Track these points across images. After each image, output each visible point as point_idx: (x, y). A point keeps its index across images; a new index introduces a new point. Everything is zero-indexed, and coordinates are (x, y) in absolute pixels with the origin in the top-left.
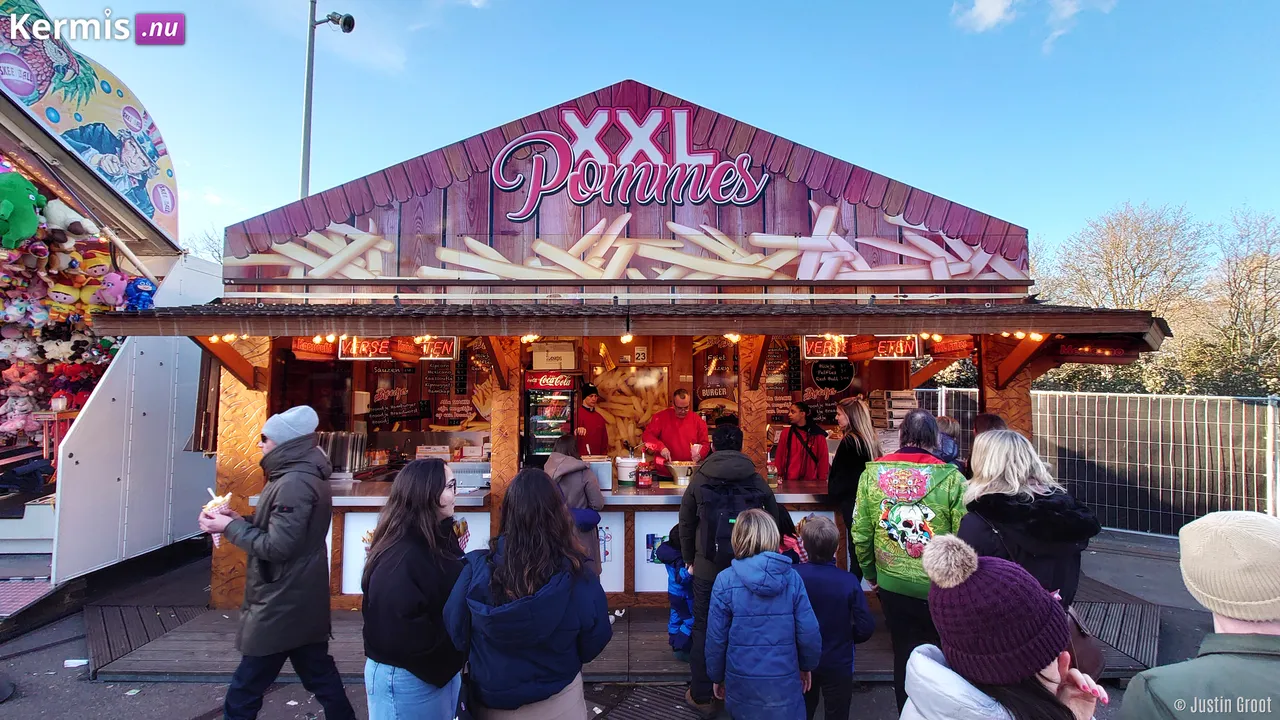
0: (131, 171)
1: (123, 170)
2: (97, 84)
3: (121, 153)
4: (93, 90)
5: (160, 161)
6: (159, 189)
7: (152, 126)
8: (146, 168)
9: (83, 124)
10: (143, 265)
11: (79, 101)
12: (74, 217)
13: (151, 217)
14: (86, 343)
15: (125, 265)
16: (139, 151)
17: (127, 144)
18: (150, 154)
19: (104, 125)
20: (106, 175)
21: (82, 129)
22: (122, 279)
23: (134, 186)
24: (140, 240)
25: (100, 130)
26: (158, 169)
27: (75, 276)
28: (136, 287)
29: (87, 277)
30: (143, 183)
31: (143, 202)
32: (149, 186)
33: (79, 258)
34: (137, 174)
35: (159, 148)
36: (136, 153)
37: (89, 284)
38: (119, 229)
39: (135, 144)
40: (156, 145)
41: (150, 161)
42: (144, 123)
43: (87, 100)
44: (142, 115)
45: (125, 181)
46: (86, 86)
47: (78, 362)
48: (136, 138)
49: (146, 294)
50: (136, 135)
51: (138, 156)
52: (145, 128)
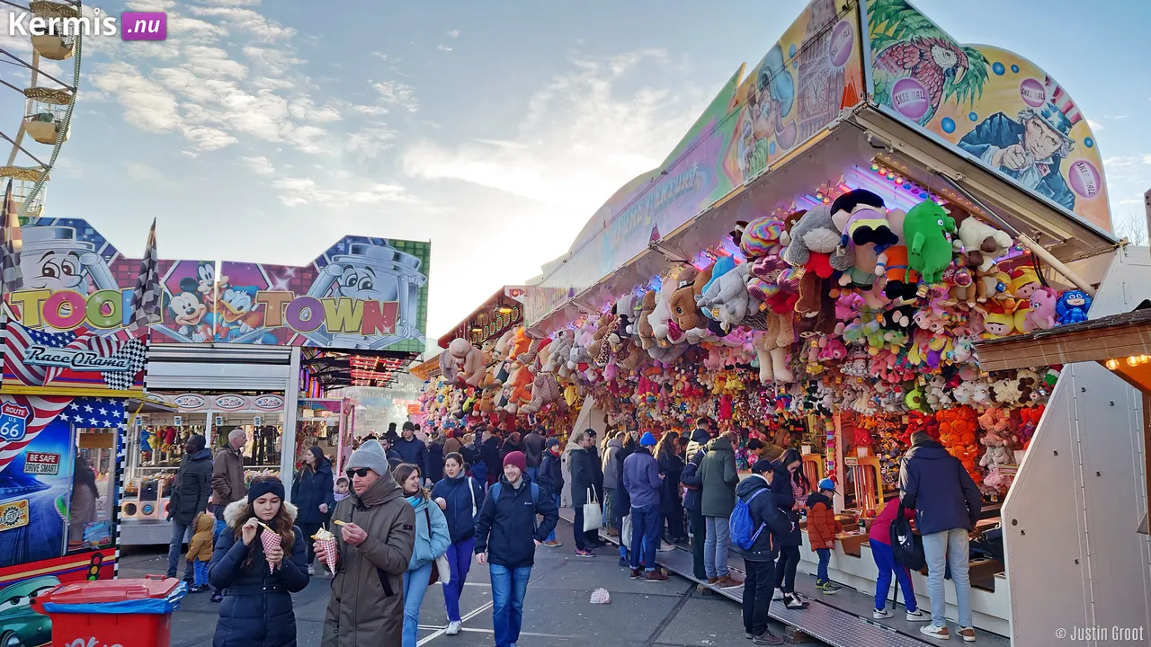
0: (1038, 157)
1: (1030, 160)
2: (989, 69)
3: (1024, 139)
4: (986, 78)
5: (1073, 133)
6: (1077, 168)
7: (1058, 91)
8: (1057, 147)
9: (979, 122)
10: (1072, 273)
11: (972, 98)
12: (988, 231)
13: (1071, 208)
14: (1031, 381)
15: (1052, 277)
16: (1044, 127)
17: (1030, 126)
18: (1059, 128)
19: (1001, 114)
20: (1010, 172)
21: (979, 128)
22: (1049, 296)
23: (1045, 174)
24: (1065, 241)
25: (998, 122)
26: (1071, 142)
27: (1004, 301)
28: (1065, 303)
29: (1016, 300)
30: (1055, 168)
31: (1057, 191)
32: (1064, 169)
33: (1005, 278)
34: (1047, 159)
35: (1070, 116)
36: (1042, 132)
37: (1019, 308)
38: (1040, 234)
39: (1039, 122)
40: (1065, 113)
41: (1061, 137)
42: (1046, 91)
43: (981, 92)
44: (1043, 83)
45: (1033, 172)
46: (977, 78)
47: (1029, 404)
48: (1040, 114)
49: (1078, 310)
50: (1038, 111)
51: (1044, 135)
52: (1049, 97)
